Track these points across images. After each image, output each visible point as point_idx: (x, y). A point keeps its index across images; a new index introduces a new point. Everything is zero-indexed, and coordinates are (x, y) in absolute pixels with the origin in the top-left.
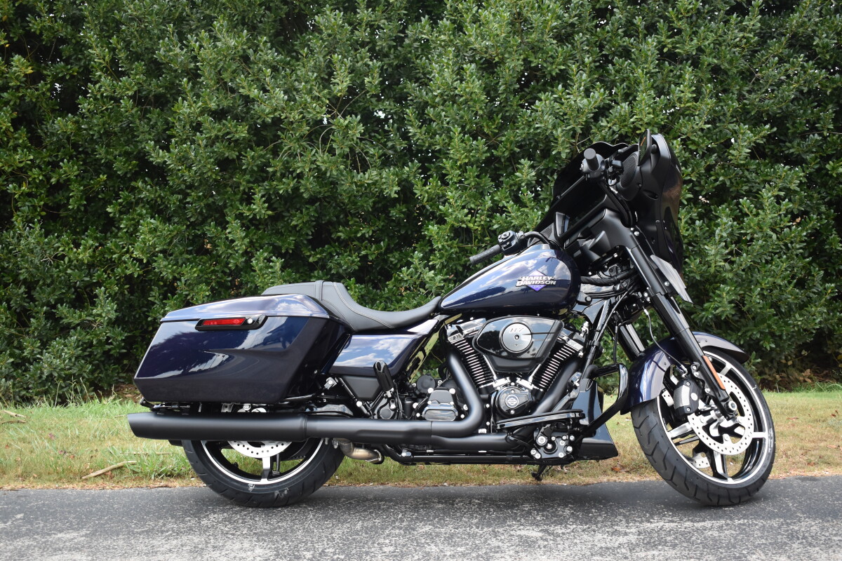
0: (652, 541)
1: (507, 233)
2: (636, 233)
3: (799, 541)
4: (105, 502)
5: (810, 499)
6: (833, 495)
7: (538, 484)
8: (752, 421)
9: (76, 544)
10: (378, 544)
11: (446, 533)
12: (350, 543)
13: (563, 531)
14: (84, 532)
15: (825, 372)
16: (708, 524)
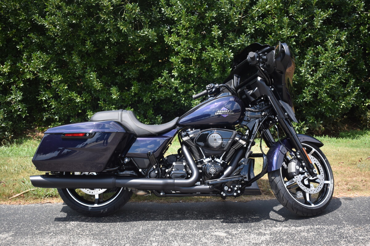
0: (277, 239)
1: (210, 85)
2: (272, 89)
3: (344, 240)
4: (21, 213)
5: (349, 212)
6: (360, 209)
7: (223, 201)
8: (324, 176)
9: (8, 241)
10: (150, 241)
11: (181, 234)
12: (137, 241)
13: (236, 232)
14: (11, 233)
15: (355, 124)
16: (302, 228)
